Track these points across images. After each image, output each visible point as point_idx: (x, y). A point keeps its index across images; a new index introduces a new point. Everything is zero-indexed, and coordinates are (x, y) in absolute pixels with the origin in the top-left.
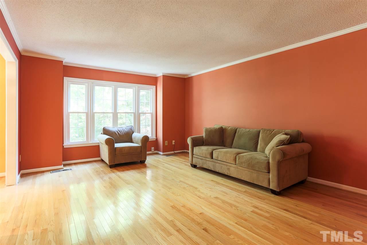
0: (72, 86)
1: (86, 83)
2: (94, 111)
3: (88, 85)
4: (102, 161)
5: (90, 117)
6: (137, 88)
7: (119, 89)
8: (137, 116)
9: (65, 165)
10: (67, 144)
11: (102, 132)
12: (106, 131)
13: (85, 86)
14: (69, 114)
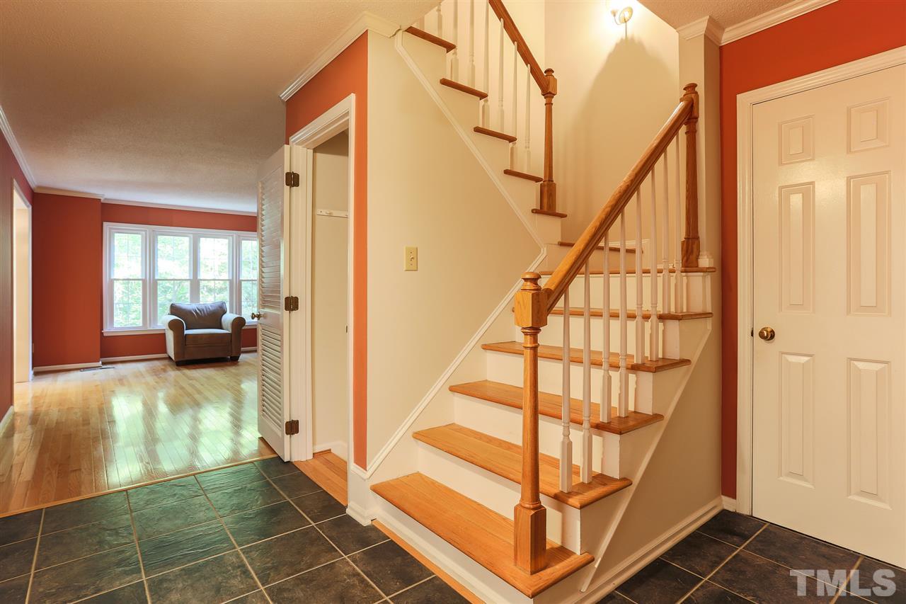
0: (117, 236)
1: (142, 230)
2: (156, 278)
3: (146, 234)
4: (170, 358)
5: (150, 286)
6: (235, 238)
7: (202, 240)
8: (236, 287)
9: (103, 364)
10: (108, 330)
11: (168, 311)
12: (174, 310)
13: (140, 236)
14: (112, 282)
